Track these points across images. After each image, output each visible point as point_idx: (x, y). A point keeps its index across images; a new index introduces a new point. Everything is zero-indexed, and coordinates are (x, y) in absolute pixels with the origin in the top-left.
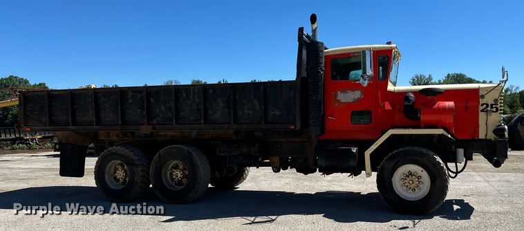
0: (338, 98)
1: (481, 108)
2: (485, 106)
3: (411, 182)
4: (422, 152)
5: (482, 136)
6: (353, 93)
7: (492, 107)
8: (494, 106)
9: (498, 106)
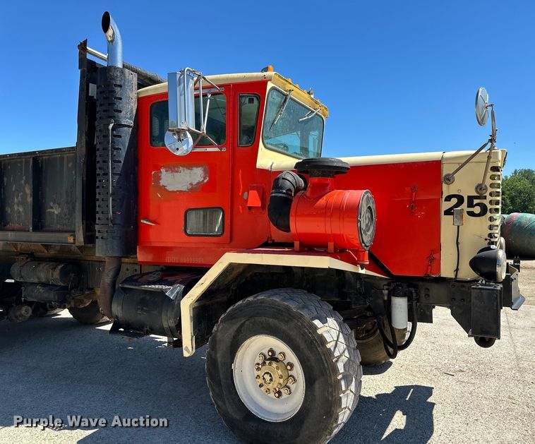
0: (162, 183)
1: (445, 206)
2: (454, 201)
3: (267, 377)
4: (288, 309)
5: (447, 271)
6: (187, 171)
7: (470, 205)
8: (476, 201)
9: (486, 202)
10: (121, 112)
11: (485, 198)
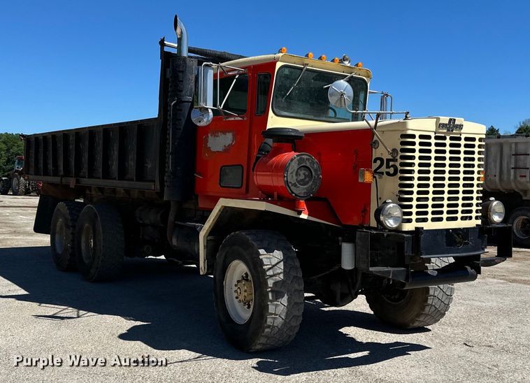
0: (209, 145)
1: (374, 167)
2: (379, 162)
6: (223, 136)
7: (388, 167)
8: (391, 163)
9: (397, 164)
10: (182, 91)
11: (396, 161)
